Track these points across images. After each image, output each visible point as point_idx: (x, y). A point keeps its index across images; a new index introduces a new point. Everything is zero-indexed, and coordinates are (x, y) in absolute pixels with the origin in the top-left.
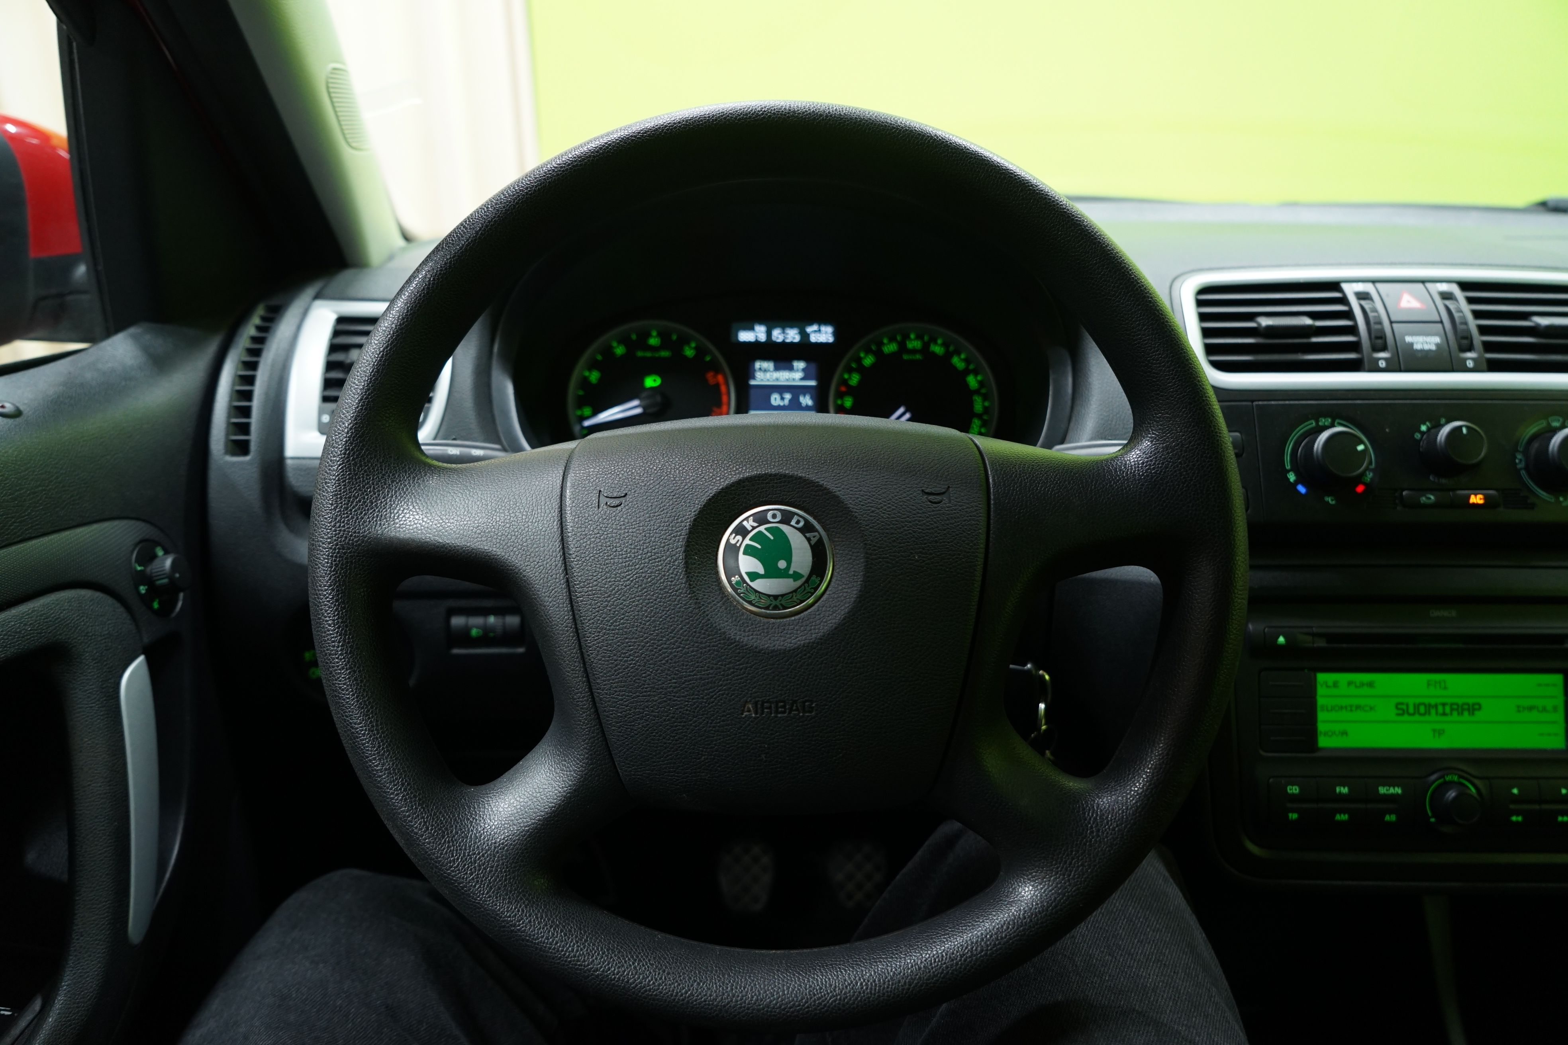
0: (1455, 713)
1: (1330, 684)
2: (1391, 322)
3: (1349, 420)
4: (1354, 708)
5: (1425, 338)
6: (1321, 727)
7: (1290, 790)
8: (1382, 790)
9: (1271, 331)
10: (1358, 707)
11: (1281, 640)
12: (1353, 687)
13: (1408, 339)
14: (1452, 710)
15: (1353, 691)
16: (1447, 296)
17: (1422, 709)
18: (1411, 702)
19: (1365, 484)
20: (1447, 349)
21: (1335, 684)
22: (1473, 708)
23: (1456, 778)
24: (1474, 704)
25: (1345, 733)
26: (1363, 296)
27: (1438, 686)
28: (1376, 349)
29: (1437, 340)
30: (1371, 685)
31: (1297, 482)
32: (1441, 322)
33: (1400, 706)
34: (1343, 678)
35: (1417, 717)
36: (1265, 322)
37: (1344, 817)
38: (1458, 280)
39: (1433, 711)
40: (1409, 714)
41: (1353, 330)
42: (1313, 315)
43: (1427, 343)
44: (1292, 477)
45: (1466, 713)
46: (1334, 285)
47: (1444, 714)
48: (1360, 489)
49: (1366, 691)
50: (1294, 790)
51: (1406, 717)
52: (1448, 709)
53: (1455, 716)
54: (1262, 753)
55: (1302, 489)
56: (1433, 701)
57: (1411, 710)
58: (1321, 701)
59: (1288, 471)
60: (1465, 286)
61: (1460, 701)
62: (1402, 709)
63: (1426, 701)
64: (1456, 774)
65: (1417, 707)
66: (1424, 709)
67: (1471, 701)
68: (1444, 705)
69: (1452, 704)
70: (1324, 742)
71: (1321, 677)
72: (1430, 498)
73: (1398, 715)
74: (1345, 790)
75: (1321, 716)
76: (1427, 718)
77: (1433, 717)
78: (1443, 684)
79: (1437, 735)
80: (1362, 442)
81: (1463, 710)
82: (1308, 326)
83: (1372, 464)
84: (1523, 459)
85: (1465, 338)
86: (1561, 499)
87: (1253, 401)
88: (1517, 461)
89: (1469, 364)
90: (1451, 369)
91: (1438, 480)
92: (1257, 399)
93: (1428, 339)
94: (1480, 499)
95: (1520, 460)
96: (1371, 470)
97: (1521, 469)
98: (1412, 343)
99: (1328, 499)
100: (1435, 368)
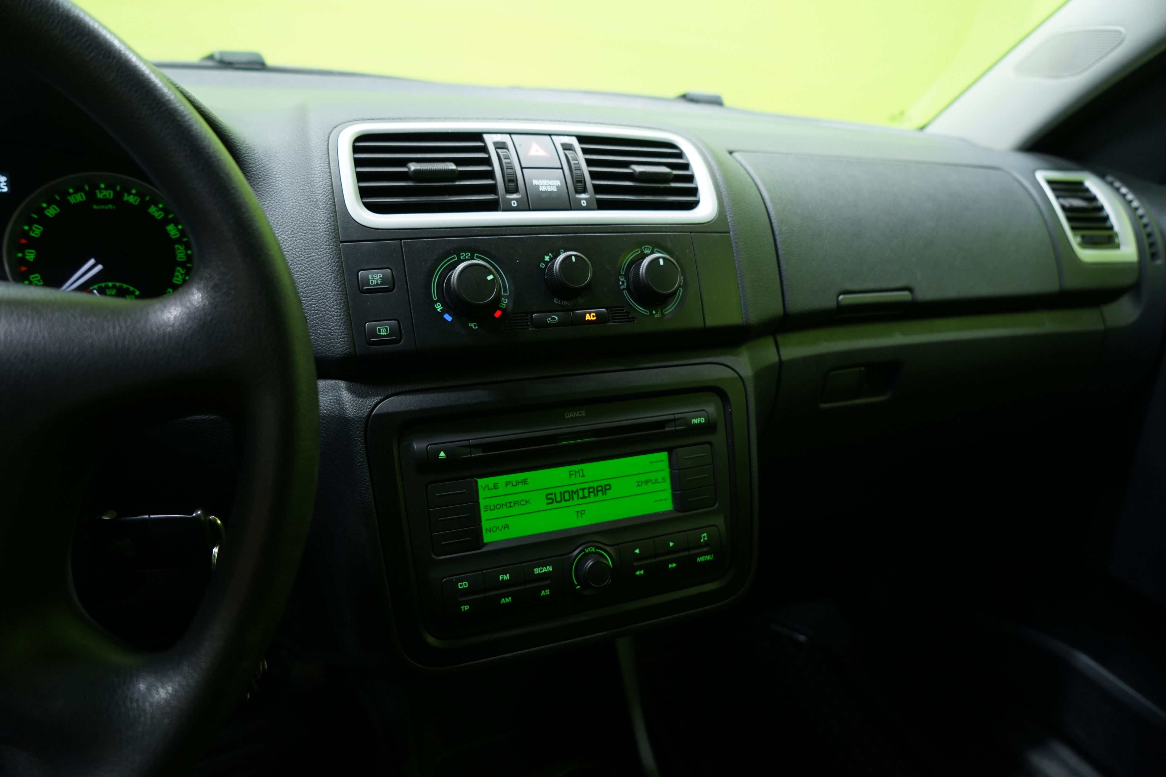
0: (592, 495)
1: (491, 486)
2: (522, 168)
3: (485, 253)
4: (512, 504)
5: (548, 181)
6: (485, 525)
7: (461, 585)
8: (537, 571)
9: (419, 175)
10: (516, 503)
11: (442, 454)
12: (510, 486)
13: (535, 182)
14: (589, 492)
15: (510, 489)
16: (567, 147)
17: (567, 496)
18: (558, 491)
19: (501, 309)
20: (566, 191)
21: (495, 486)
22: (605, 489)
23: (593, 550)
24: (606, 485)
25: (506, 527)
26: (500, 146)
27: (577, 474)
28: (508, 191)
29: (558, 183)
30: (525, 482)
31: (443, 312)
32: (562, 168)
33: (549, 497)
34: (501, 480)
35: (563, 504)
36: (413, 167)
37: (508, 600)
38: (577, 134)
39: (575, 496)
40: (557, 502)
41: (491, 174)
42: (458, 162)
43: (550, 185)
44: (439, 307)
45: (600, 493)
46: (478, 136)
47: (584, 497)
48: (498, 314)
49: (521, 488)
50: (464, 585)
51: (555, 505)
52: (586, 493)
53: (592, 498)
54: (434, 557)
55: (448, 318)
56: (574, 488)
57: (558, 499)
58: (483, 503)
59: (436, 302)
60: (582, 139)
61: (595, 485)
62: (551, 499)
63: (569, 488)
64: (593, 547)
65: (562, 494)
66: (570, 495)
67: (603, 483)
68: (583, 489)
69: (589, 488)
70: (488, 537)
71: (482, 482)
72: (555, 318)
73: (548, 504)
74: (506, 577)
75: (485, 515)
76: (571, 503)
77: (576, 501)
78: (581, 472)
79: (579, 515)
80: (491, 273)
81: (598, 491)
82: (452, 171)
83: (505, 291)
84: (625, 281)
85: (580, 182)
86: (654, 312)
87: (401, 239)
88: (621, 283)
89: (584, 203)
90: (570, 208)
91: (561, 302)
92: (405, 237)
93: (551, 182)
94: (593, 316)
95: (623, 282)
96: (506, 297)
97: (624, 289)
98: (538, 186)
99: (472, 325)
100: (557, 207)
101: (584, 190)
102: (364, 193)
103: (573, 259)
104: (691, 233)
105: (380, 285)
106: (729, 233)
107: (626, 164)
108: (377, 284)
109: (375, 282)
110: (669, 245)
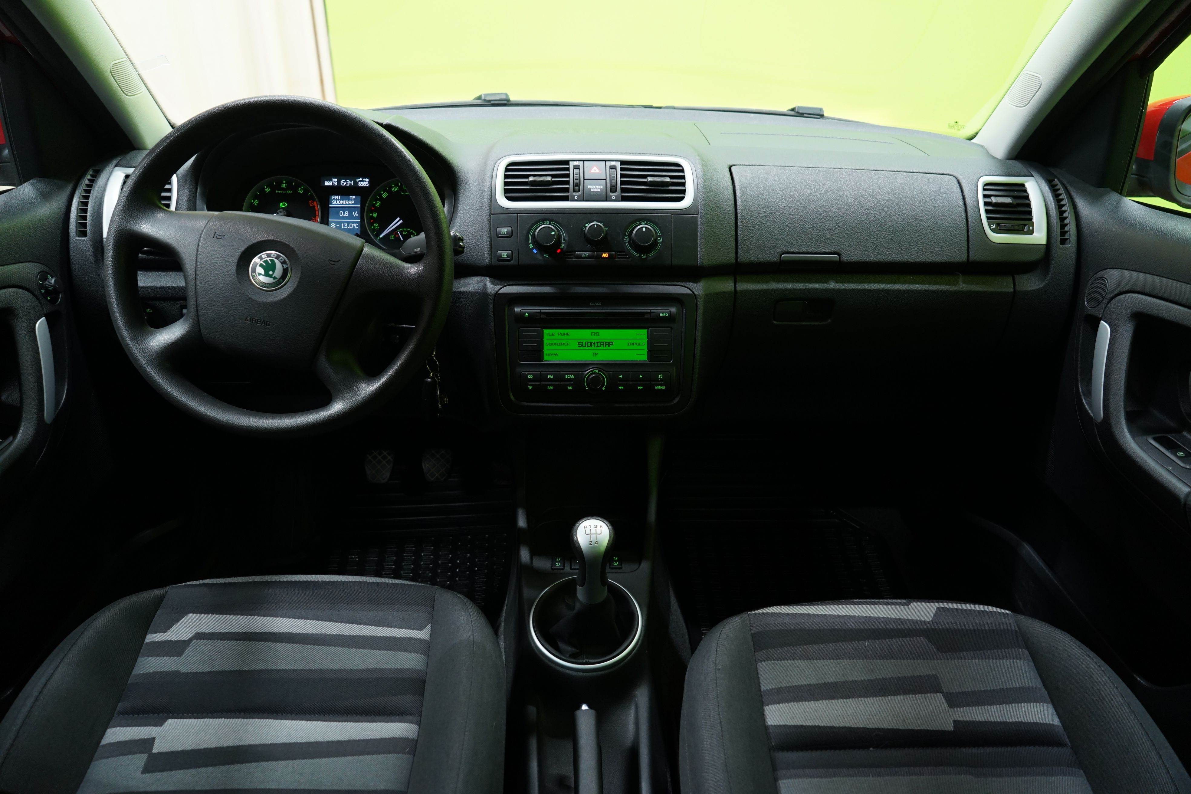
0: (602, 346)
1: (551, 334)
2: (584, 179)
3: (553, 221)
4: (560, 344)
5: (596, 186)
6: (546, 352)
7: (529, 377)
8: (567, 377)
9: (532, 183)
10: (562, 344)
11: (527, 315)
12: (560, 335)
13: (589, 187)
14: (601, 344)
15: (560, 337)
16: (613, 168)
17: (589, 344)
18: (584, 341)
19: (561, 248)
20: (605, 191)
21: (553, 334)
22: (610, 344)
23: (597, 372)
24: (610, 342)
25: (556, 354)
26: (577, 167)
27: (595, 334)
28: (574, 191)
29: (601, 187)
30: (568, 334)
31: (533, 248)
32: (606, 179)
33: (579, 343)
34: (556, 331)
35: (586, 348)
36: (531, 179)
37: (551, 388)
38: (621, 160)
39: (593, 345)
40: (583, 347)
41: (567, 183)
42: (553, 176)
43: (597, 189)
44: (531, 246)
45: (607, 346)
46: (567, 162)
47: (598, 346)
48: (559, 251)
49: (565, 337)
50: (531, 377)
51: (582, 348)
52: (599, 344)
53: (602, 347)
54: (519, 361)
55: (535, 251)
56: (593, 341)
57: (584, 345)
58: (545, 341)
59: (530, 244)
60: (623, 163)
61: (605, 341)
62: (580, 344)
63: (591, 341)
64: (597, 370)
65: (586, 343)
66: (591, 344)
67: (609, 341)
68: (598, 342)
69: (601, 342)
70: (546, 358)
71: (546, 331)
72: (586, 255)
73: (579, 347)
74: (551, 377)
75: (546, 348)
76: (590, 348)
77: (593, 347)
78: (597, 334)
79: (595, 355)
80: (553, 231)
81: (606, 344)
82: (548, 181)
83: (564, 240)
84: (628, 238)
85: (614, 186)
86: (642, 255)
87: (518, 214)
88: (625, 239)
89: (614, 198)
90: (605, 200)
91: (591, 247)
92: (520, 213)
93: (598, 187)
94: (607, 255)
95: (626, 239)
96: (564, 243)
97: (626, 243)
98: (591, 189)
99: (546, 255)
100: (598, 200)
101: (616, 191)
102: (506, 191)
103: (595, 225)
104: (672, 214)
105: (506, 234)
106: (698, 215)
107: (645, 177)
108: (505, 234)
109: (504, 233)
110: (657, 220)
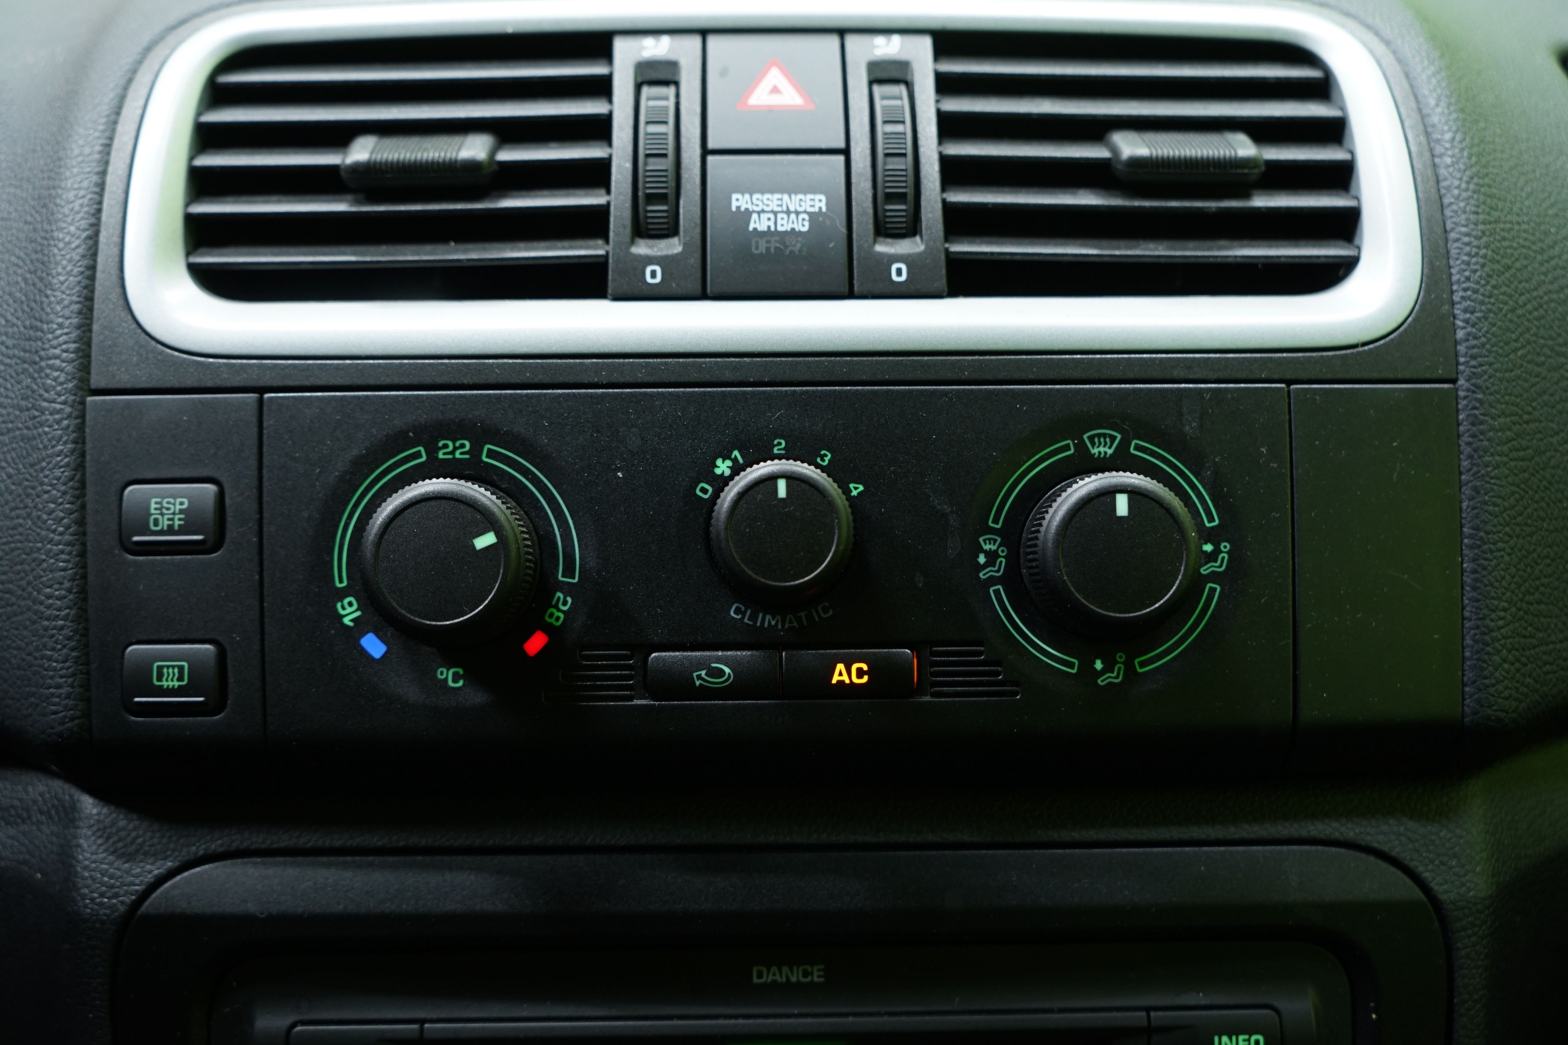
2: (706, 152)
3: (519, 443)
5: (786, 197)
9: (370, 181)
13: (740, 201)
16: (889, 74)
19: (549, 629)
20: (844, 230)
26: (658, 75)
28: (641, 230)
29: (818, 202)
31: (361, 627)
32: (846, 152)
36: (359, 151)
38: (940, 23)
41: (596, 174)
42: (504, 132)
43: (788, 212)
44: (348, 612)
46: (594, 43)
48: (536, 643)
55: (374, 646)
59: (341, 594)
60: (950, 41)
72: (722, 672)
80: (488, 522)
82: (472, 167)
83: (569, 571)
84: (1003, 552)
85: (900, 198)
86: (1099, 665)
87: (261, 390)
88: (982, 559)
89: (899, 273)
90: (846, 290)
91: (753, 617)
92: (276, 383)
93: (794, 202)
94: (860, 673)
95: (992, 557)
96: (568, 589)
97: (992, 581)
98: (748, 213)
99: (447, 675)
100: (800, 288)
101: (912, 227)
102: (199, 235)
103: (782, 485)
104: (1289, 383)
105: (182, 531)
106: (1454, 381)
107: (1098, 130)
108: (170, 530)
109: (164, 523)
110: (1190, 428)
